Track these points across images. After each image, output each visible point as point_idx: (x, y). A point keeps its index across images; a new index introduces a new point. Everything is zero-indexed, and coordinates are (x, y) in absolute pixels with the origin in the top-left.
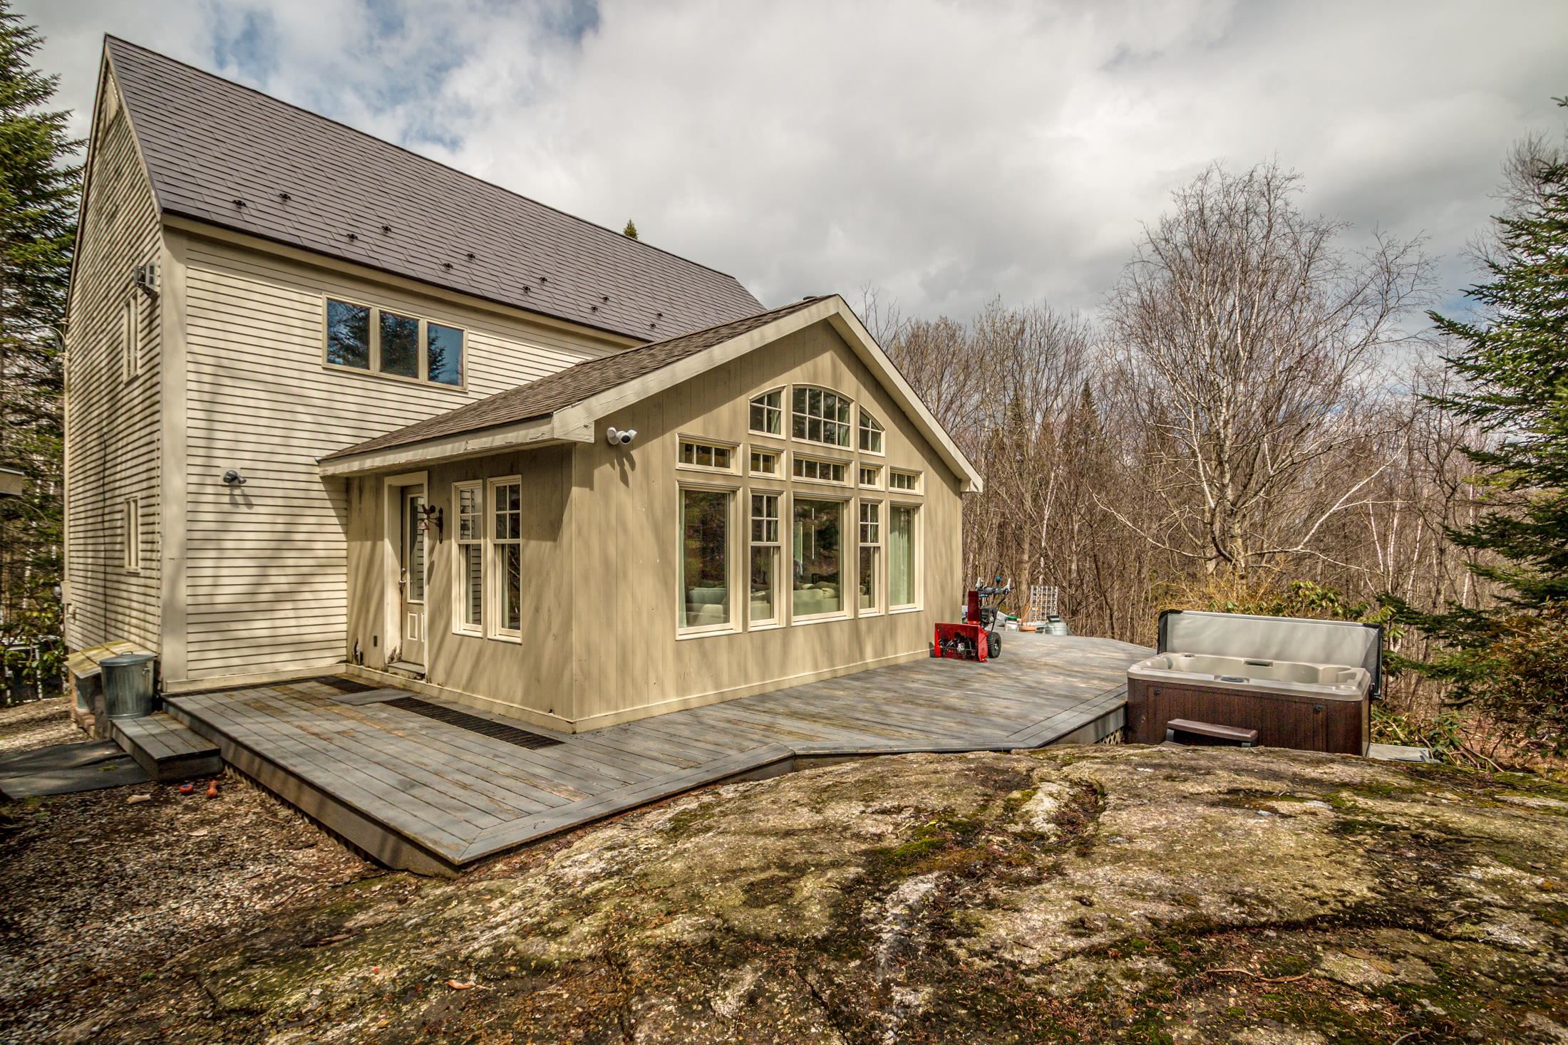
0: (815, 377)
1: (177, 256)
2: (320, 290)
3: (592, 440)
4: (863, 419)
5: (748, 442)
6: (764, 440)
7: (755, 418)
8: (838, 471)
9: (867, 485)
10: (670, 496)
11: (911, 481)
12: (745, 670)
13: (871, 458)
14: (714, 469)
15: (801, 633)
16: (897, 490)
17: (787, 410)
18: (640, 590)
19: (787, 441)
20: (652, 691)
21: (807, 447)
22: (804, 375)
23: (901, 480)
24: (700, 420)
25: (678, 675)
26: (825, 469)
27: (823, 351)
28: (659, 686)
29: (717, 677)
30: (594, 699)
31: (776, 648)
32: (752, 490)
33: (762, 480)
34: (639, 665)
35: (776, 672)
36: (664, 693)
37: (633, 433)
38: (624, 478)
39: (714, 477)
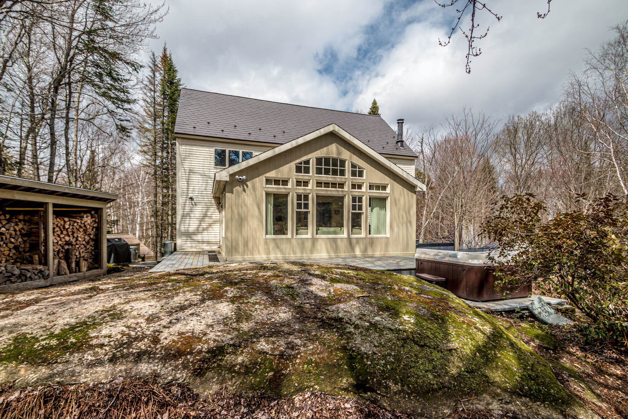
0: (328, 153)
1: (179, 144)
2: (213, 147)
3: (228, 180)
4: (353, 166)
5: (294, 177)
6: (302, 176)
7: (298, 169)
8: (341, 185)
9: (356, 190)
10: (262, 196)
11: (384, 188)
12: (293, 250)
13: (358, 180)
14: (281, 186)
15: (320, 241)
16: (375, 191)
17: (313, 166)
18: (251, 223)
19: (312, 176)
20: (254, 253)
21: (324, 178)
22: (321, 153)
23: (378, 187)
24: (274, 171)
25: (265, 249)
26: (334, 185)
27: (331, 144)
28: (257, 251)
29: (282, 251)
30: (234, 252)
31: (308, 244)
32: (296, 193)
33: (301, 190)
34: (250, 245)
35: (309, 252)
36: (259, 253)
37: (244, 177)
38: (244, 190)
39: (280, 189)
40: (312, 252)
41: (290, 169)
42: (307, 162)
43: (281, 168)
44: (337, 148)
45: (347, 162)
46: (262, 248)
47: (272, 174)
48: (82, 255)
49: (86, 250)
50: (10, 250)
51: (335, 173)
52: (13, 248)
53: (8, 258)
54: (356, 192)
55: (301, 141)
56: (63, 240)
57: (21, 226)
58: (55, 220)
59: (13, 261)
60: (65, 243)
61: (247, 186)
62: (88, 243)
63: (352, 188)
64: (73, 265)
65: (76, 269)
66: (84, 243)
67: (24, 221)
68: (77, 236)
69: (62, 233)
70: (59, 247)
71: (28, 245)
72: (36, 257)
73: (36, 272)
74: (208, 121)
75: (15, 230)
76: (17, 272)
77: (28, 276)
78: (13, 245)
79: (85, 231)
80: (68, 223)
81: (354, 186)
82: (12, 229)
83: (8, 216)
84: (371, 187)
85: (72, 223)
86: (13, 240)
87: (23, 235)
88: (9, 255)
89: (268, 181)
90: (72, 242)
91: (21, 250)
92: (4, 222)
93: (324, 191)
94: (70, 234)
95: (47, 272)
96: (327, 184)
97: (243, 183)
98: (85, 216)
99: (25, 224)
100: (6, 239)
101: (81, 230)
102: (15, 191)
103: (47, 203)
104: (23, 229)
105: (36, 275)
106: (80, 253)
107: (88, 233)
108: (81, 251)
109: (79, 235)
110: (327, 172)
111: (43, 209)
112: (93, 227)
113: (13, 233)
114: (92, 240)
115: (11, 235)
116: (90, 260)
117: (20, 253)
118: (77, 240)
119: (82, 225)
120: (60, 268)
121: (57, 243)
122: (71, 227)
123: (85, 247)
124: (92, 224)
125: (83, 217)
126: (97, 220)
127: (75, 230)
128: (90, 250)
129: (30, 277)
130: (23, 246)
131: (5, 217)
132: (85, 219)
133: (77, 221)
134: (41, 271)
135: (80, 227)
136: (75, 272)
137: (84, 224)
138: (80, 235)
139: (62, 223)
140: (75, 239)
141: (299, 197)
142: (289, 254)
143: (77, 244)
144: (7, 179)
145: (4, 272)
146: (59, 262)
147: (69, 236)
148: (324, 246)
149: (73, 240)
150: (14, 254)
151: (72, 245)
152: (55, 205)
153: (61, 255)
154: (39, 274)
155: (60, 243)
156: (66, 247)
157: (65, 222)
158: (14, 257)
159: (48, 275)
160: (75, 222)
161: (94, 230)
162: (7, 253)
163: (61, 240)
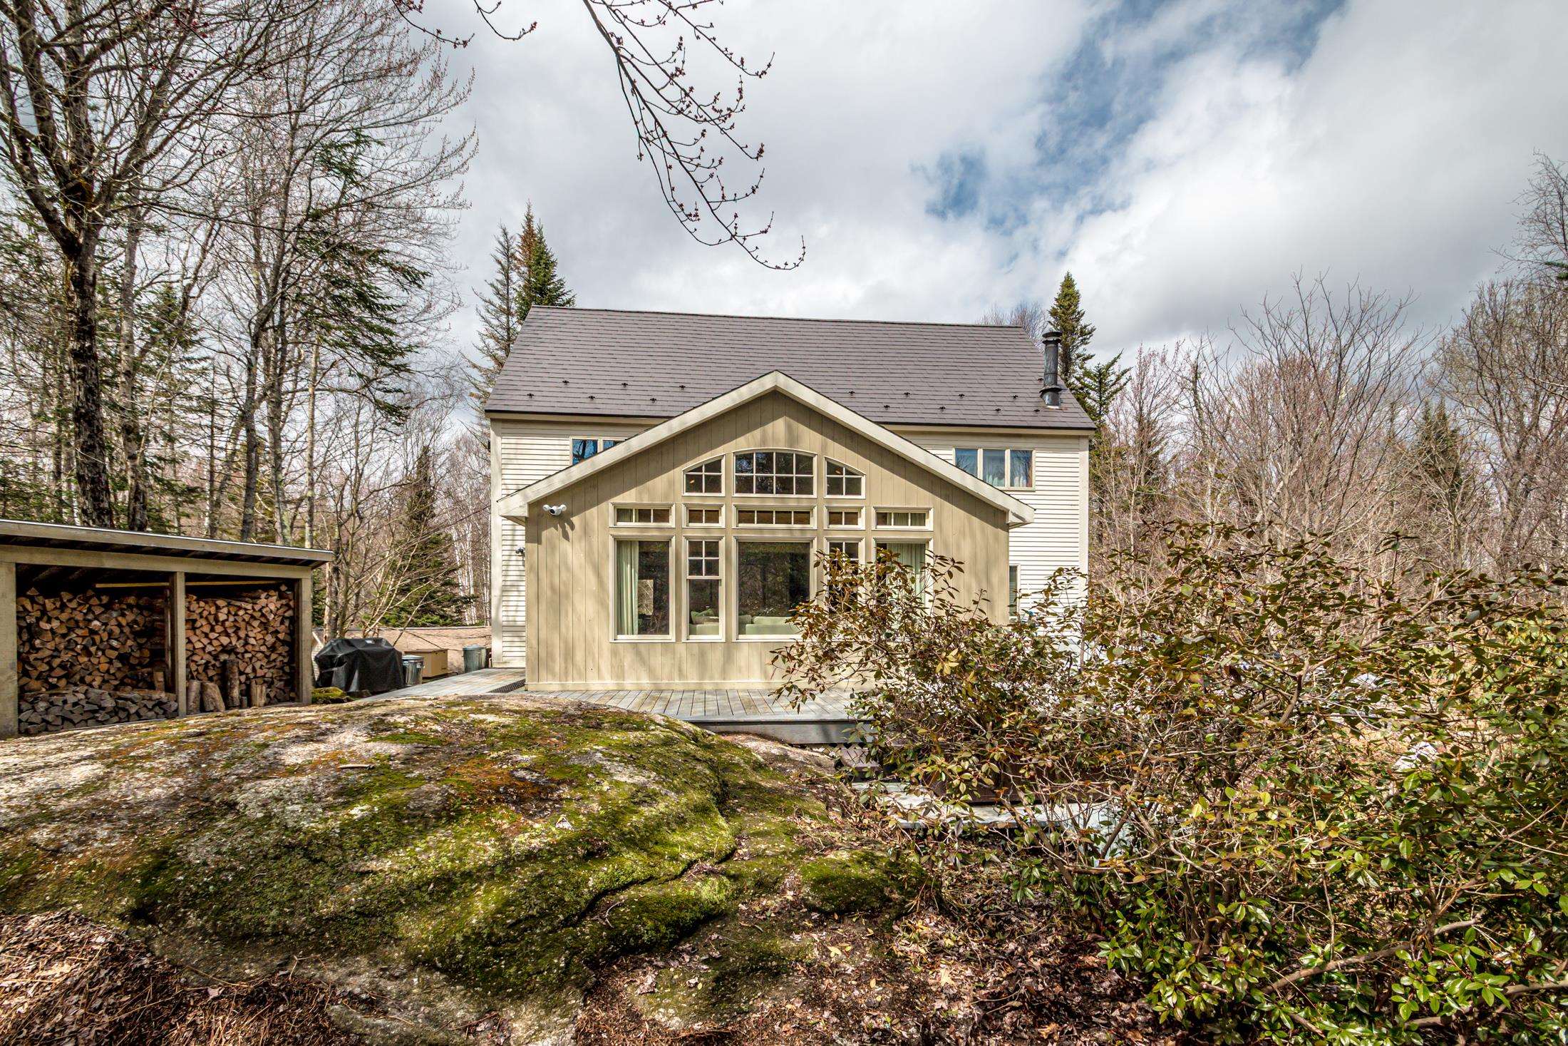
0: (764, 441)
1: (497, 434)
2: (568, 436)
3: (526, 514)
4: (833, 468)
5: (681, 502)
6: (703, 499)
7: (693, 483)
8: (803, 516)
9: (843, 526)
10: (605, 545)
11: (919, 518)
12: (680, 670)
13: (844, 501)
14: (652, 524)
15: (745, 648)
16: (893, 527)
17: (728, 475)
18: (580, 607)
19: (728, 498)
20: (590, 674)
21: (755, 500)
22: (747, 443)
23: (901, 517)
24: (633, 491)
25: (612, 666)
26: (783, 516)
27: (774, 419)
28: (595, 671)
29: (651, 672)
30: (543, 673)
31: (716, 658)
32: (687, 538)
33: (699, 530)
34: (579, 656)
35: (717, 676)
36: (600, 676)
37: (563, 507)
38: (566, 536)
39: (651, 530)
40: (724, 673)
41: (671, 484)
42: (715, 466)
43: (650, 483)
44: (789, 428)
45: (815, 459)
46: (605, 665)
47: (629, 498)
48: (260, 673)
49: (269, 662)
50: (111, 662)
51: (785, 486)
52: (117, 658)
53: (106, 677)
54: (842, 532)
55: (693, 418)
56: (215, 643)
57: (130, 617)
58: (194, 606)
59: (116, 683)
60: (219, 649)
61: (572, 527)
62: (273, 648)
63: (831, 522)
64: (236, 693)
65: (241, 701)
66: (263, 648)
67: (138, 606)
68: (247, 635)
69: (212, 630)
70: (207, 657)
71: (147, 653)
72: (159, 677)
73: (150, 705)
74: (567, 378)
75: (120, 625)
76: (109, 703)
77: (133, 711)
78: (116, 653)
79: (265, 625)
80: (225, 610)
81: (835, 517)
82: (113, 622)
83: (105, 599)
84: (883, 518)
85: (233, 610)
86: (115, 643)
87: (136, 635)
88: (108, 671)
89: (622, 513)
90: (235, 647)
91: (133, 661)
92: (98, 611)
93: (756, 531)
94: (230, 631)
95: (174, 706)
96: (765, 516)
97: (563, 519)
98: (263, 596)
99: (141, 614)
100: (102, 641)
101: (256, 623)
102: (104, 554)
103: (173, 574)
104: (135, 622)
105: (150, 710)
106: (254, 670)
107: (271, 629)
108: (258, 665)
109: (251, 634)
110: (764, 487)
111: (167, 584)
112: (284, 618)
113: (117, 630)
114: (284, 642)
115: (110, 634)
116: (279, 684)
117: (132, 667)
118: (246, 643)
119: (257, 615)
120: (206, 698)
121: (203, 649)
122: (232, 619)
123: (267, 657)
124: (280, 611)
125: (259, 598)
126: (291, 603)
127: (242, 625)
128: (278, 664)
129: (137, 713)
130: (137, 655)
131: (100, 600)
132: (262, 601)
133: (243, 605)
134: (160, 704)
135: (253, 617)
136: (241, 707)
137: (260, 611)
138: (255, 633)
139: (213, 610)
140: (242, 642)
141: (695, 547)
142: (671, 678)
143: (246, 652)
144: (79, 533)
145: (83, 703)
146: (203, 688)
147: (228, 635)
148: (755, 661)
149: (239, 645)
150: (119, 669)
151: (237, 654)
152: (189, 577)
153: (211, 673)
154: (157, 709)
155: (210, 648)
156: (223, 657)
157: (218, 608)
158: (119, 675)
159: (176, 710)
160: (240, 608)
161: (287, 623)
162: (104, 667)
163: (210, 643)
